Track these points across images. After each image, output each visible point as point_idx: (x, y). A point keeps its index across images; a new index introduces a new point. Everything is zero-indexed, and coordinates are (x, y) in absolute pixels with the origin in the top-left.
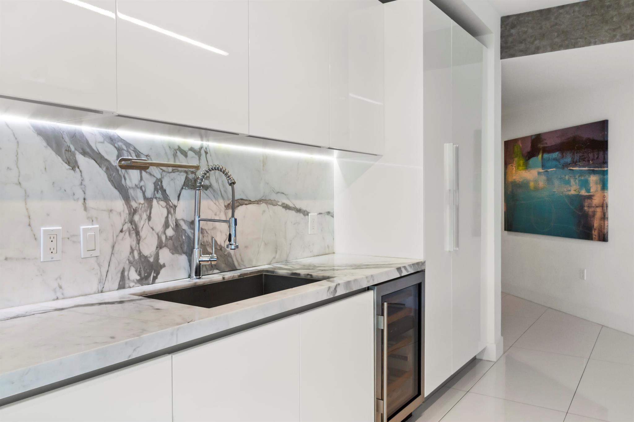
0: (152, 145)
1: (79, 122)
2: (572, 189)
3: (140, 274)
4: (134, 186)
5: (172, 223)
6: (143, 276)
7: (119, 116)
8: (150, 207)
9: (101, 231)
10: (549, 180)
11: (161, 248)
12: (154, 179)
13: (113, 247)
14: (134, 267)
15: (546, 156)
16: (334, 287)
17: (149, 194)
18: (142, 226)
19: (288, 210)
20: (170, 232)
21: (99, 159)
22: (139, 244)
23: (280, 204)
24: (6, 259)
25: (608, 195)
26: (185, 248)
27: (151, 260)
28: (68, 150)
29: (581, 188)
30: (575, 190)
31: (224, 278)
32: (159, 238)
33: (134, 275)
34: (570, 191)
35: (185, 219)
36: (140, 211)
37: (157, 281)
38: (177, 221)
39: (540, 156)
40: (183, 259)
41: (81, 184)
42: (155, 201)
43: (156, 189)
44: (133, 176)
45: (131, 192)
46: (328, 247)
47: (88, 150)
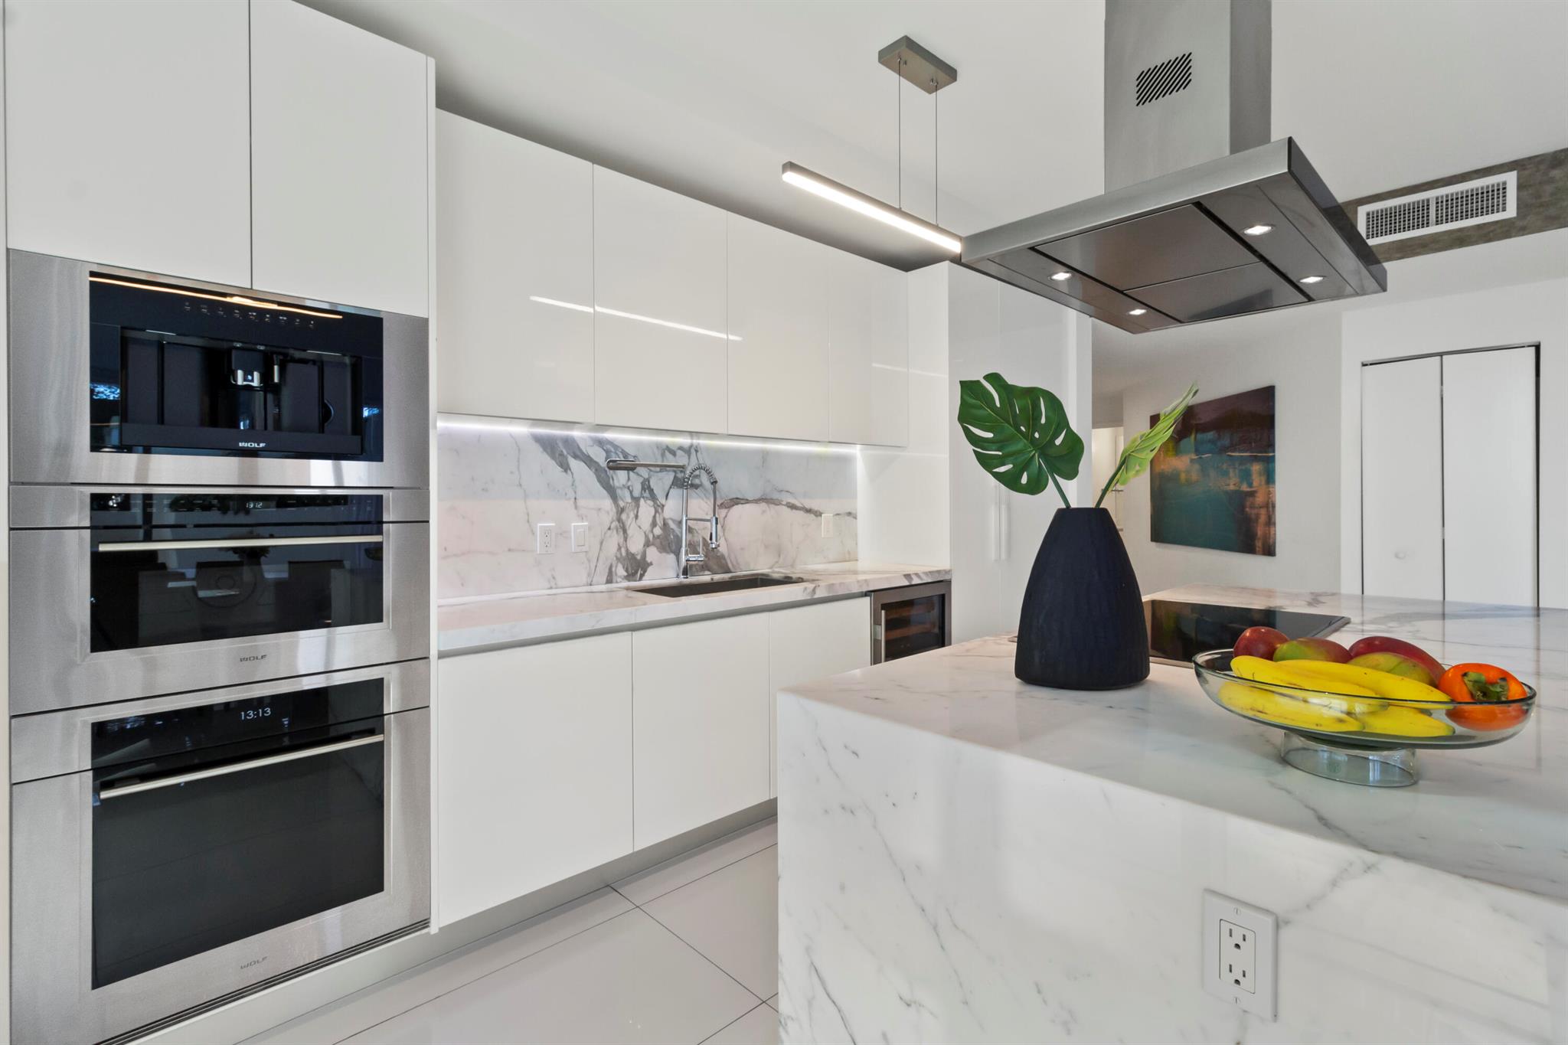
0: (639, 445)
1: (572, 429)
2: (1232, 482)
3: (627, 571)
4: (621, 486)
5: (659, 522)
6: (630, 572)
7: (598, 425)
8: (638, 506)
9: (590, 528)
10: (1204, 471)
11: (648, 546)
12: (641, 480)
13: (601, 543)
14: (621, 563)
15: (1200, 436)
16: (812, 588)
17: (636, 493)
18: (629, 524)
19: (794, 511)
20: (658, 531)
21: (589, 461)
22: (626, 541)
23: (784, 503)
24: (510, 550)
25: (1275, 491)
26: (674, 548)
27: (639, 557)
28: (561, 454)
29: (1241, 482)
30: (1234, 484)
31: (712, 579)
32: (646, 536)
33: (621, 571)
34: (1229, 485)
35: (673, 518)
36: (627, 510)
37: (644, 578)
38: (664, 520)
39: (1193, 436)
40: (672, 557)
41: (573, 485)
42: (642, 501)
43: (643, 489)
44: (620, 477)
45: (619, 492)
46: (849, 553)
47: (578, 453)
